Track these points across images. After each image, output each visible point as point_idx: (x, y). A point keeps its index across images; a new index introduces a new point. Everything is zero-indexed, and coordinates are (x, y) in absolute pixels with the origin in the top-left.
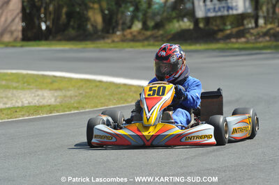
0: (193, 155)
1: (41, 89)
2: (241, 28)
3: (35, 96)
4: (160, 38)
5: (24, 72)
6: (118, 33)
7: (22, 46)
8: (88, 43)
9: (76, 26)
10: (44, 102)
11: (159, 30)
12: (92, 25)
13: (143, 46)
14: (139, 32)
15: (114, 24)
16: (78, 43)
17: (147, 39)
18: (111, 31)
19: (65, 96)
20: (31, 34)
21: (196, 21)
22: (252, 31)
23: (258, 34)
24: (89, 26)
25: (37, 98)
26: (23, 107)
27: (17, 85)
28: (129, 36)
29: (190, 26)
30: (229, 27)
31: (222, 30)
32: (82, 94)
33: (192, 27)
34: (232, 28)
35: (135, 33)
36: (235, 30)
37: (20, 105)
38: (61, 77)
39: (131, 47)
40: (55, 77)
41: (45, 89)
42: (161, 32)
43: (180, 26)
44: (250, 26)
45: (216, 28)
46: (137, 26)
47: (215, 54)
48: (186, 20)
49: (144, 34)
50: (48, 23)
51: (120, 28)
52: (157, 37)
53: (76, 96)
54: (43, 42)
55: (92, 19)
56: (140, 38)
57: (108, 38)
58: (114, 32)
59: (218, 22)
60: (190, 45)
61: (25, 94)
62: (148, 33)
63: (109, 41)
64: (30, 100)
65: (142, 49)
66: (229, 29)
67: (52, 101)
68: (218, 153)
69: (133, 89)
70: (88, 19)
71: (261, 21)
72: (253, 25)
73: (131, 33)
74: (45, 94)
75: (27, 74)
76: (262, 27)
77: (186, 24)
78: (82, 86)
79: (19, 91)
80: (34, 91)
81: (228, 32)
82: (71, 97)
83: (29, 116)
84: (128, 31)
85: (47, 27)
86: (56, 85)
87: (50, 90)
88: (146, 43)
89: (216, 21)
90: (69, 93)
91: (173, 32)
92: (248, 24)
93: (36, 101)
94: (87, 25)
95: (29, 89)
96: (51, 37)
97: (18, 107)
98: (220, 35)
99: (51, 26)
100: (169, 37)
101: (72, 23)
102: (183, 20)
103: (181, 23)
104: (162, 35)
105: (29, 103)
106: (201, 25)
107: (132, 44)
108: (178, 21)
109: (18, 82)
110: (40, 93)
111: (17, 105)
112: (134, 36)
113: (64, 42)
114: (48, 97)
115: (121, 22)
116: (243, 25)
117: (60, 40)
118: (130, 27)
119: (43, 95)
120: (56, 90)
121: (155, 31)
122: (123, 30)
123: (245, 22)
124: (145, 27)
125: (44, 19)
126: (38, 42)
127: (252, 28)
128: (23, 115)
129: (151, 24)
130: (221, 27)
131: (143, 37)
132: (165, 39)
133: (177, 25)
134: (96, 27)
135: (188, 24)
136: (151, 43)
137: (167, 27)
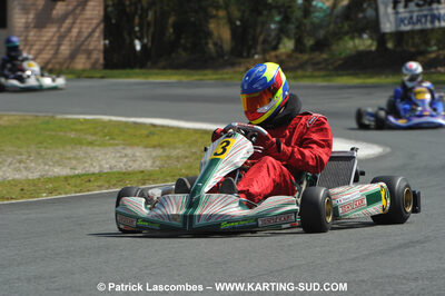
1: (131, 145)
3: (121, 157)
4: (321, 66)
5: (106, 118)
6: (256, 57)
7: (102, 77)
8: (208, 72)
9: (189, 45)
10: (135, 166)
11: (322, 51)
12: (215, 44)
14: (289, 56)
15: (250, 43)
16: (192, 72)
17: (302, 66)
18: (245, 54)
19: (169, 157)
20: (118, 58)
21: (381, 38)
24: (211, 46)
25: (125, 160)
26: (100, 175)
27: (94, 138)
29: (371, 45)
30: (435, 48)
32: (195, 153)
33: (373, 48)
34: (440, 49)
35: (284, 57)
36: (443, 52)
37: (96, 170)
38: (163, 126)
40: (154, 126)
41: (138, 145)
42: (325, 56)
43: (355, 46)
45: (413, 50)
46: (288, 45)
48: (365, 36)
49: (297, 58)
50: (145, 41)
51: (259, 48)
52: (318, 63)
53: (186, 157)
54: (137, 71)
55: (216, 34)
56: (291, 65)
57: (240, 64)
58: (250, 56)
59: (417, 40)
60: (370, 77)
61: (106, 154)
62: (305, 57)
63: (242, 69)
64: (113, 162)
66: (434, 51)
67: (148, 165)
70: (209, 34)
73: (277, 56)
74: (138, 154)
75: (110, 121)
77: (366, 43)
78: (196, 141)
79: (97, 148)
80: (119, 148)
81: (433, 56)
82: (178, 159)
83: (109, 188)
84: (273, 54)
85: (143, 46)
86: (155, 140)
87: (146, 147)
88: (300, 73)
89: (413, 38)
90: (174, 153)
91: (343, 55)
93: (122, 165)
94: (207, 44)
95: (111, 145)
96: (149, 64)
97: (93, 174)
99: (150, 44)
100: (340, 62)
101: (183, 41)
102: (360, 37)
103: (357, 41)
104: (326, 60)
105: (111, 168)
106: (390, 45)
108: (352, 38)
109: (95, 134)
110: (129, 151)
111: (92, 170)
113: (169, 71)
114: (141, 159)
115: (261, 39)
117: (164, 68)
118: (275, 48)
119: (134, 156)
120: (154, 147)
121: (317, 53)
122: (264, 52)
124: (299, 47)
125: (138, 34)
126: (128, 71)
128: (100, 187)
129: (309, 42)
130: (422, 48)
131: (296, 64)
132: (330, 67)
133: (350, 44)
134: (221, 47)
135: (369, 42)
136: (308, 73)
137: (334, 47)
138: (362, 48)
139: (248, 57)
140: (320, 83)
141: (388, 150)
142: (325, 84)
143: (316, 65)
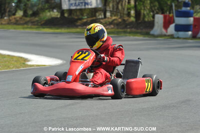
0: (54, 107)
2: (94, 18)
4: (36, 23)
6: (6, 18)
11: (36, 17)
13: (24, 28)
14: (21, 18)
15: (3, 11)
17: (26, 23)
21: (62, 12)
22: (101, 21)
23: (106, 23)
28: (13, 21)
29: (57, 15)
30: (86, 17)
31: (81, 19)
33: (59, 16)
34: (88, 18)
35: (18, 19)
36: (90, 19)
39: (15, 29)
42: (37, 19)
43: (50, 15)
44: (100, 17)
45: (76, 18)
46: (20, 13)
47: (74, 36)
48: (55, 11)
49: (24, 20)
51: (7, 14)
52: (34, 22)
56: (21, 22)
59: (78, 13)
60: (57, 29)
62: (28, 19)
65: (22, 30)
66: (85, 18)
68: (72, 106)
69: (15, 59)
71: (108, 14)
72: (103, 16)
73: (15, 18)
76: (108, 18)
77: (55, 14)
81: (85, 20)
84: (13, 17)
88: (26, 26)
89: (76, 12)
91: (45, 19)
92: (99, 16)
98: (79, 23)
100: (43, 22)
102: (53, 11)
103: (52, 13)
104: (37, 21)
106: (66, 15)
107: (15, 26)
108: (49, 11)
112: (17, 21)
115: (8, 10)
116: (95, 16)
118: (14, 14)
121: (33, 18)
122: (9, 16)
123: (97, 14)
124: (25, 15)
127: (102, 19)
129: (30, 12)
130: (80, 17)
131: (24, 22)
132: (39, 24)
133: (48, 14)
135: (56, 13)
136: (29, 26)
137: (41, 15)
138: (53, 16)
139: (2, 18)
140: (35, 31)
141: (65, 62)
142: (37, 31)
143: (33, 23)
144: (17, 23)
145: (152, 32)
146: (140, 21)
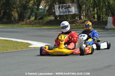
2: (74, 20)
9: (7, 18)
12: (14, 18)
14: (33, 21)
21: (56, 17)
22: (78, 21)
23: (81, 22)
24: (12, 18)
28: (28, 23)
33: (54, 19)
34: (70, 20)
35: (31, 21)
36: (71, 20)
49: (35, 22)
52: (40, 23)
55: (14, 15)
56: (33, 23)
57: (20, 23)
60: (52, 27)
62: (37, 21)
70: (12, 15)
71: (82, 17)
73: (29, 21)
76: (82, 20)
77: (52, 18)
89: (64, 17)
91: (46, 21)
94: (11, 17)
100: (45, 23)
101: (5, 17)
108: (49, 16)
116: (75, 18)
121: (40, 20)
124: (35, 19)
130: (66, 19)
132: (43, 24)
134: (15, 18)
139: (22, 21)
144: (30, 24)
145: (106, 27)
146: (100, 21)
